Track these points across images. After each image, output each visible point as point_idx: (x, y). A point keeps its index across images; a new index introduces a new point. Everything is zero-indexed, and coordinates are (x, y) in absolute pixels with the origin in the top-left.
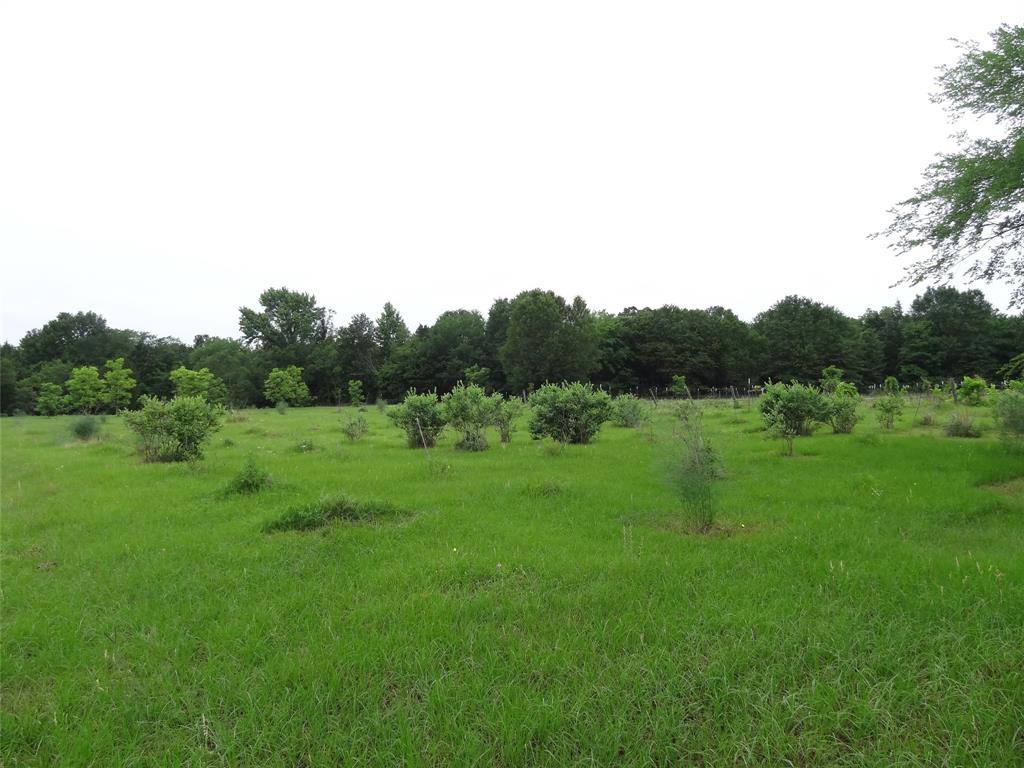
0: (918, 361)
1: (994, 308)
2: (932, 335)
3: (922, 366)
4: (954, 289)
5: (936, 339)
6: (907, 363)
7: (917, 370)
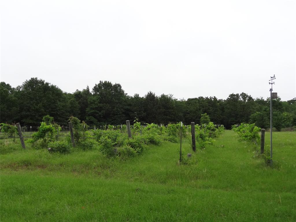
0: (93, 115)
1: (125, 93)
2: (100, 103)
3: (95, 117)
4: (110, 83)
5: (101, 105)
6: (89, 115)
7: (93, 119)
